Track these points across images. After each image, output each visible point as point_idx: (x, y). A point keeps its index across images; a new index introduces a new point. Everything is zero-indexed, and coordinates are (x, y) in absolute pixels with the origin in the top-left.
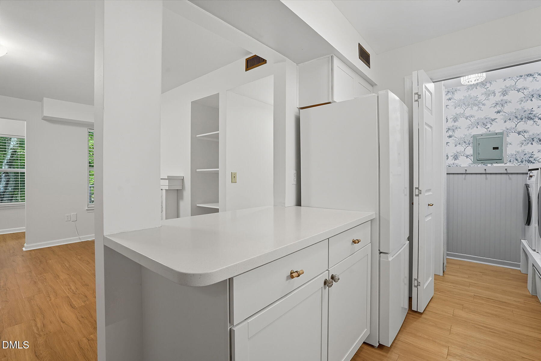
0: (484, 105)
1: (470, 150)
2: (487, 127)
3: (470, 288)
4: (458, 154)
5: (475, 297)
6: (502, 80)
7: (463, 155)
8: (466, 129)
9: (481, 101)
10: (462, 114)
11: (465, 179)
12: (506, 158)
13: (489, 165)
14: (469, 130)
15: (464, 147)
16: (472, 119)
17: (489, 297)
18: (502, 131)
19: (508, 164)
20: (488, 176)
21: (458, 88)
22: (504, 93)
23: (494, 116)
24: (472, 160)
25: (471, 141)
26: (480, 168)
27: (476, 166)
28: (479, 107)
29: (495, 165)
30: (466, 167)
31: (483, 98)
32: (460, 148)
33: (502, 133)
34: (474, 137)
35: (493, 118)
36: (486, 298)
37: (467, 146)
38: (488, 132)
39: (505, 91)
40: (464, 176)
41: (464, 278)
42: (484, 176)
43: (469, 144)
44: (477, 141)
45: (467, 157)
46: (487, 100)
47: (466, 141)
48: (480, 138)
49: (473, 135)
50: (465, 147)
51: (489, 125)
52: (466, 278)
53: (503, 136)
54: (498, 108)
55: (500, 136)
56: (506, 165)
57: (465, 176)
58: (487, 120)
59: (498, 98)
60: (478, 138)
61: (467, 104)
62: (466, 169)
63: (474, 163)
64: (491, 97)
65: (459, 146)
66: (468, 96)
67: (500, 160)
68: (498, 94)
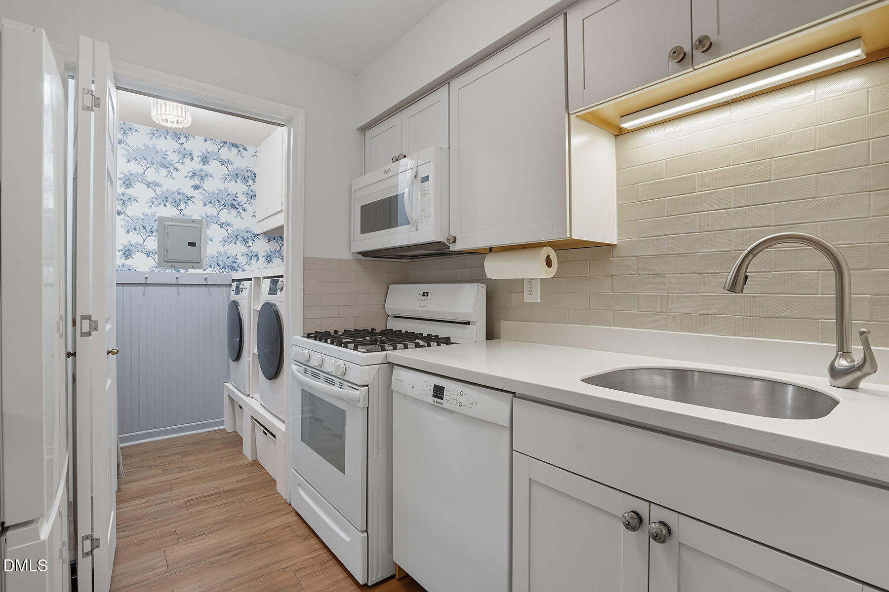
0: (176, 169)
1: (152, 244)
2: (180, 208)
3: (176, 491)
4: (131, 248)
5: (187, 504)
6: (202, 139)
7: (140, 250)
8: (146, 204)
9: (173, 162)
10: (141, 175)
11: (144, 294)
12: (206, 261)
13: (183, 271)
14: (151, 206)
15: (143, 236)
16: (158, 189)
17: (208, 493)
18: (200, 218)
19: (207, 271)
20: (181, 288)
21: (135, 126)
22: (205, 160)
23: (190, 192)
24: (156, 261)
25: (155, 227)
26: (169, 274)
27: (162, 271)
28: (169, 172)
29: (191, 271)
30: (146, 273)
31: (174, 157)
32: (135, 238)
33: (200, 222)
34: (161, 220)
35: (189, 195)
36: (203, 497)
37: (147, 235)
38: (182, 217)
39: (206, 157)
40: (142, 288)
41: (157, 476)
42: (174, 289)
43: (152, 232)
44: (164, 229)
45: (148, 254)
46: (181, 163)
47: (147, 226)
48: (169, 223)
49: (158, 217)
50: (145, 237)
51: (183, 206)
52: (160, 475)
53: (202, 225)
54: (196, 181)
55: (197, 226)
56: (205, 272)
57: (145, 289)
58: (181, 196)
59: (196, 165)
60: (166, 223)
61: (149, 160)
62: (147, 276)
63: (159, 265)
64: (187, 160)
65: (134, 234)
66: (151, 146)
67: (197, 263)
68: (197, 160)
